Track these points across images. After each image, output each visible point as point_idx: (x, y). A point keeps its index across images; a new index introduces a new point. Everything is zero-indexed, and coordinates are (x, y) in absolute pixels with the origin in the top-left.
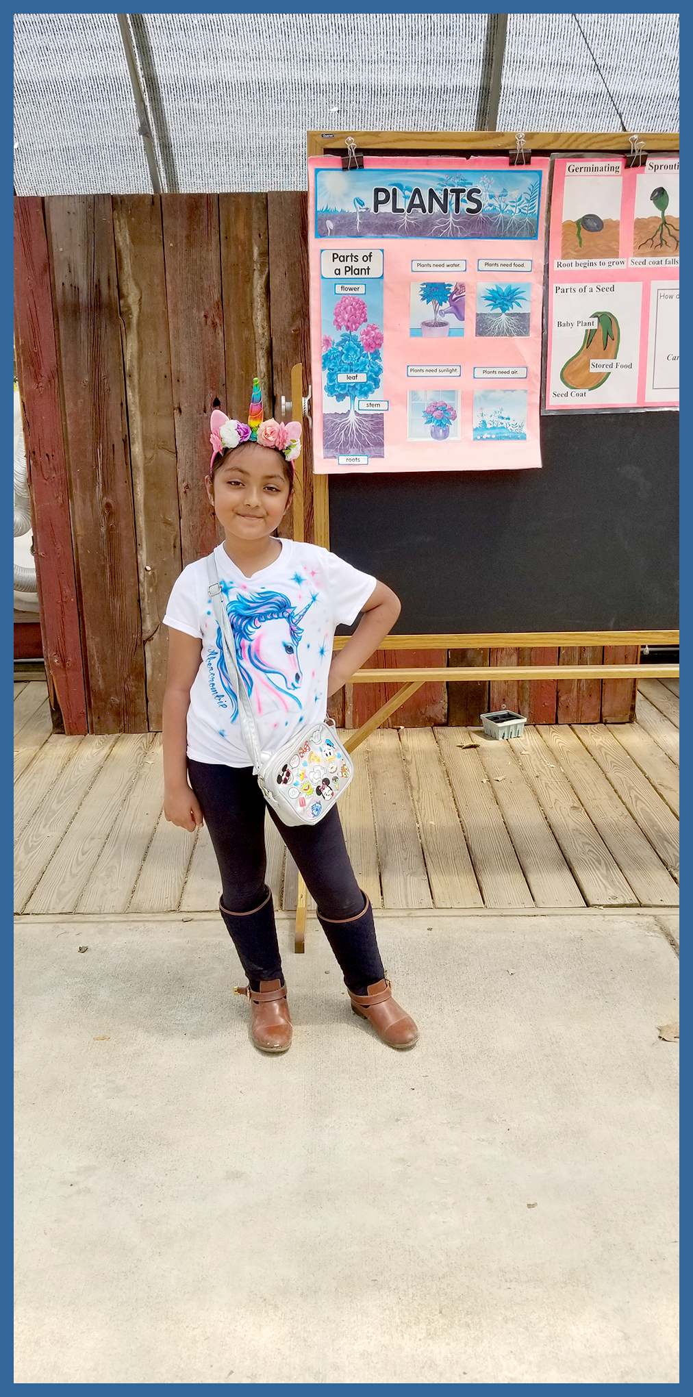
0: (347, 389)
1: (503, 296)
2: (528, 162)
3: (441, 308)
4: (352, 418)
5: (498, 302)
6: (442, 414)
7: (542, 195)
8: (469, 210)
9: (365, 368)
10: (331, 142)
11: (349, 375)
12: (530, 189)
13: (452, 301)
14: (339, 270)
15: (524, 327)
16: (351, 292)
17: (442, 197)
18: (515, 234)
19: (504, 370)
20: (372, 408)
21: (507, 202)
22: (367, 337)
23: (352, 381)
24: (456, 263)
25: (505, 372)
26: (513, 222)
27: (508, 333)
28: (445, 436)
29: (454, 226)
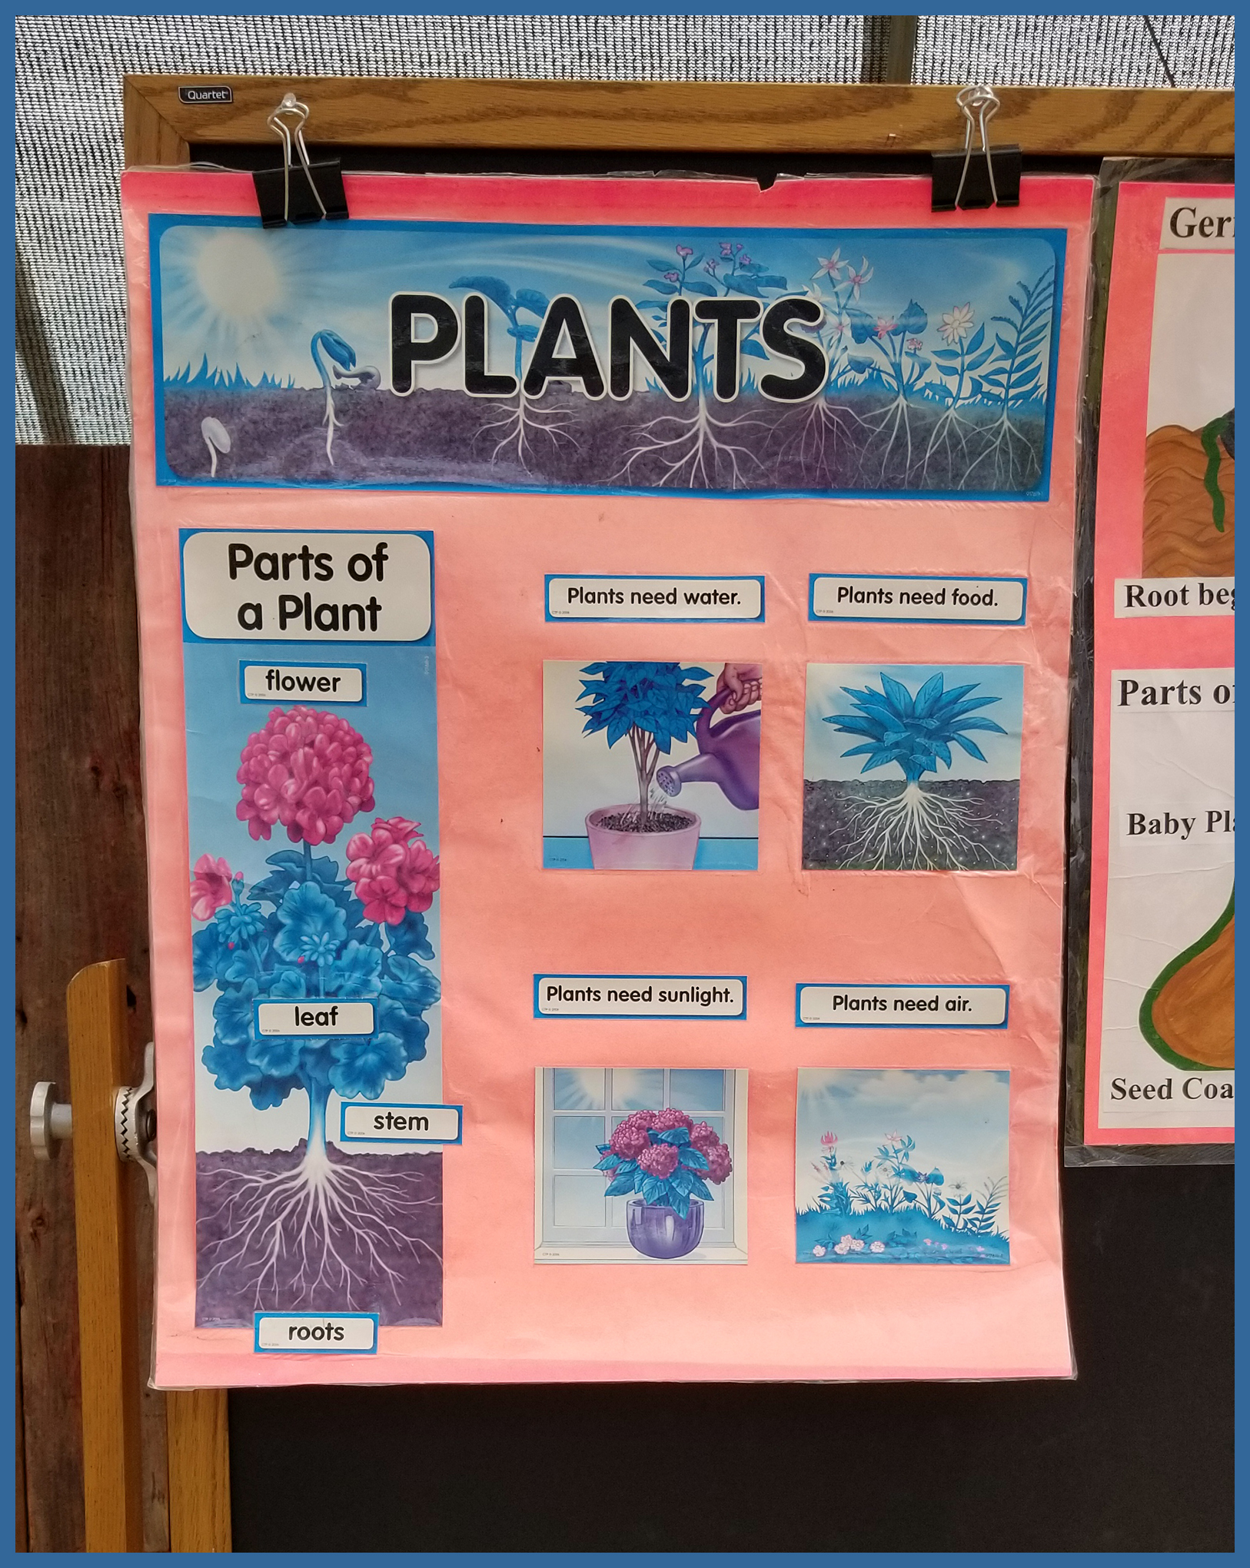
0: (295, 1061)
1: (908, 717)
2: (1010, 198)
3: (664, 760)
4: (316, 1169)
5: (890, 737)
6: (672, 1156)
7: (1066, 325)
8: (772, 384)
9: (366, 983)
10: (220, 120)
11: (304, 1008)
12: (1015, 302)
13: (709, 736)
14: (257, 609)
15: (996, 835)
16: (306, 695)
17: (666, 332)
18: (957, 476)
19: (916, 994)
20: (394, 1133)
21: (925, 353)
22: (375, 868)
23: (315, 1029)
24: (723, 587)
25: (921, 1005)
26: (952, 434)
27: (935, 857)
28: (687, 1241)
29: (715, 444)
